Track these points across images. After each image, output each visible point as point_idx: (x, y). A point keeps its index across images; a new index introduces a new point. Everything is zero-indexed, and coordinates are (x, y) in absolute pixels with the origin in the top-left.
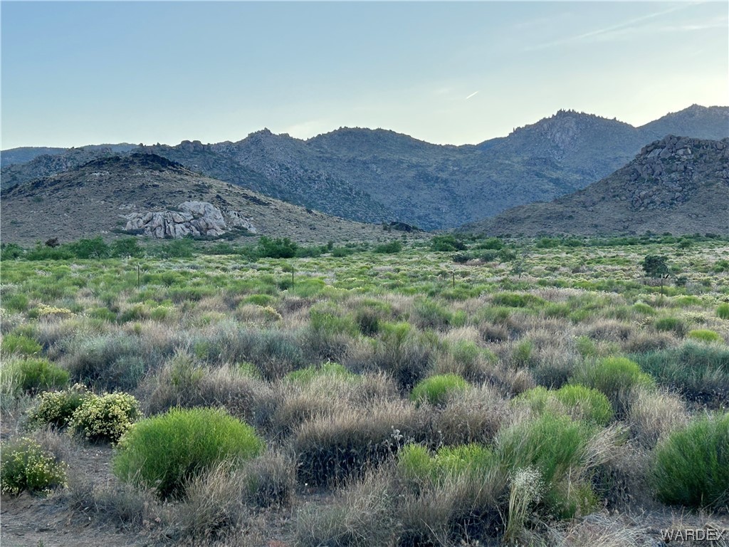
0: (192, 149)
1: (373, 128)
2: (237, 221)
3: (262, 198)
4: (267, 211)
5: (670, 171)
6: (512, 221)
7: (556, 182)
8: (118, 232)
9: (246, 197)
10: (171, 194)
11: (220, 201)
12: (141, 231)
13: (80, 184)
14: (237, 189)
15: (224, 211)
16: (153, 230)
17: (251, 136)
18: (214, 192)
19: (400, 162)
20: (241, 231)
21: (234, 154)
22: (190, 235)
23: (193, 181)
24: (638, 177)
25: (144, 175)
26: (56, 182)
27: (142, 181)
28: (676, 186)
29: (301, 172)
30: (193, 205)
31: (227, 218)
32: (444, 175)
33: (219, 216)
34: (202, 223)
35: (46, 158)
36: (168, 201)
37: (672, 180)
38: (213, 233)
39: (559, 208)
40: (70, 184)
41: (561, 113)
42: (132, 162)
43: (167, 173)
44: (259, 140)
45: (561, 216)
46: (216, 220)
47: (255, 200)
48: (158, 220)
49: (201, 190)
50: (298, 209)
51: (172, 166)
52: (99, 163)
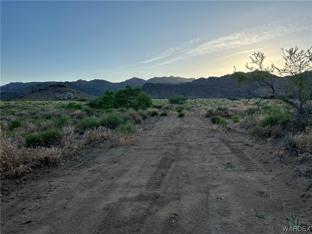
0: (67, 83)
1: (101, 79)
2: (76, 96)
3: (80, 92)
4: (81, 94)
5: (148, 88)
8: (55, 98)
9: (78, 92)
11: (73, 93)
12: (59, 98)
13: (48, 90)
14: (76, 91)
15: (74, 94)
16: (61, 97)
17: (78, 80)
18: (72, 91)
19: (106, 85)
20: (77, 98)
21: (75, 84)
22: (68, 98)
23: (68, 89)
26: (43, 89)
27: (59, 89)
29: (88, 87)
30: (68, 93)
31: (74, 95)
32: (113, 88)
33: (73, 95)
34: (70, 96)
35: (39, 84)
36: (64, 92)
37: (148, 90)
38: (72, 98)
40: (46, 90)
41: (133, 78)
42: (57, 86)
43: (63, 88)
44: (80, 81)
47: (79, 92)
48: (62, 96)
49: (70, 91)
50: (87, 94)
51: (65, 87)
52: (51, 86)
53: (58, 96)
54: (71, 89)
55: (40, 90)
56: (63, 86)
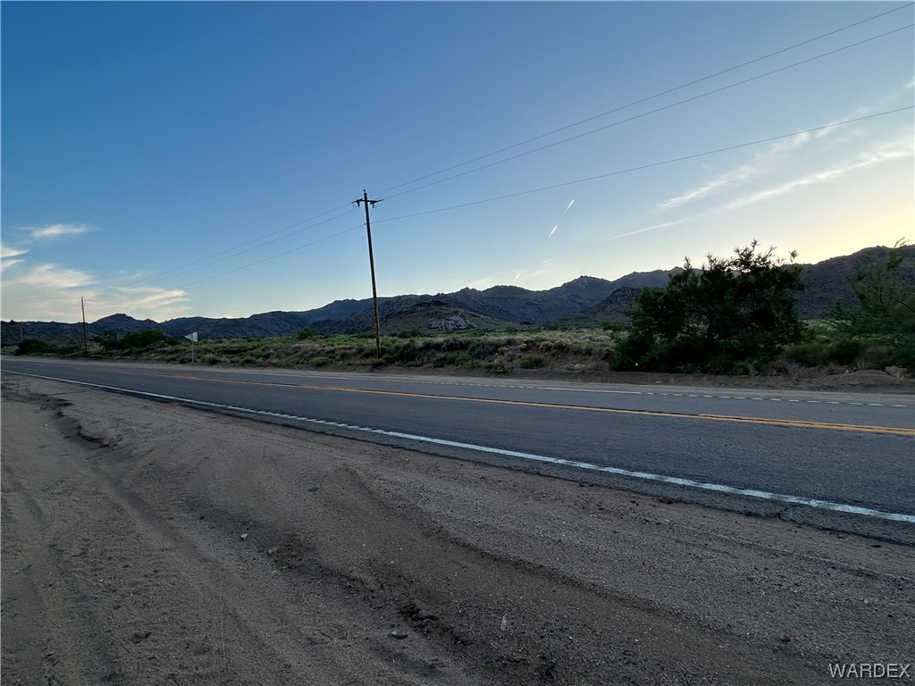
2: (470, 323)
3: (477, 315)
4: (479, 319)
7: (580, 304)
8: (430, 328)
9: (471, 314)
10: (446, 314)
11: (462, 316)
12: (438, 328)
13: (414, 312)
14: (468, 312)
15: (465, 320)
16: (441, 327)
18: (460, 313)
20: (472, 327)
22: (454, 329)
23: (452, 309)
25: (437, 308)
26: (406, 312)
27: (435, 310)
30: (454, 318)
31: (466, 322)
34: (457, 325)
36: (445, 316)
39: (582, 315)
40: (411, 312)
42: (431, 304)
43: (443, 307)
45: (583, 318)
46: (462, 322)
47: (474, 315)
48: (443, 323)
49: (456, 312)
51: (445, 304)
52: (420, 305)
53: (434, 324)
54: (458, 309)
55: (400, 313)
56: (442, 304)
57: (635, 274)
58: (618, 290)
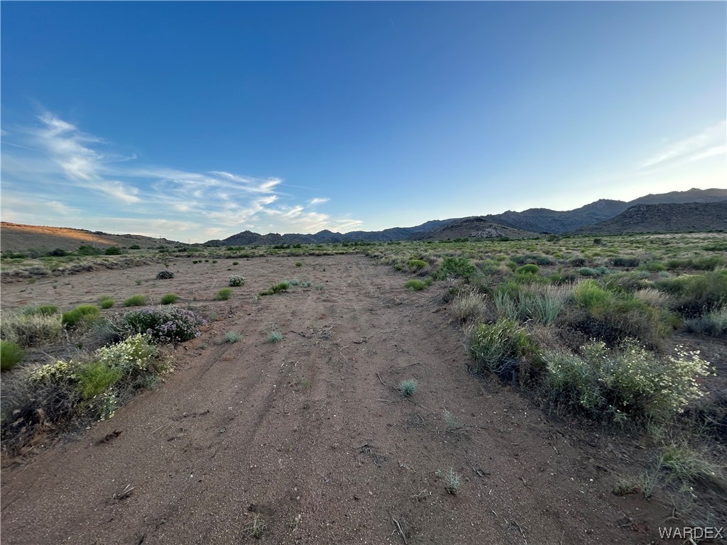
0: (490, 217)
2: (499, 233)
3: (507, 227)
4: (508, 231)
5: (638, 214)
6: (581, 230)
7: (597, 219)
8: (470, 237)
9: (502, 227)
10: (483, 227)
11: (495, 228)
12: (475, 236)
14: (500, 225)
16: (478, 236)
18: (494, 226)
20: (500, 235)
21: (500, 217)
22: (487, 237)
23: (489, 224)
24: (625, 217)
25: (477, 223)
26: (457, 226)
27: (476, 225)
28: (639, 219)
29: (518, 220)
30: (489, 230)
31: (497, 232)
34: (490, 234)
36: (483, 229)
37: (638, 217)
38: (493, 236)
39: (596, 226)
40: (459, 226)
41: (600, 200)
43: (482, 223)
44: (508, 213)
45: (597, 229)
46: (494, 233)
47: (505, 228)
48: (480, 233)
49: (491, 226)
50: (516, 229)
51: (485, 221)
52: (466, 221)
53: (474, 234)
54: (493, 224)
57: (650, 196)
58: (632, 207)
